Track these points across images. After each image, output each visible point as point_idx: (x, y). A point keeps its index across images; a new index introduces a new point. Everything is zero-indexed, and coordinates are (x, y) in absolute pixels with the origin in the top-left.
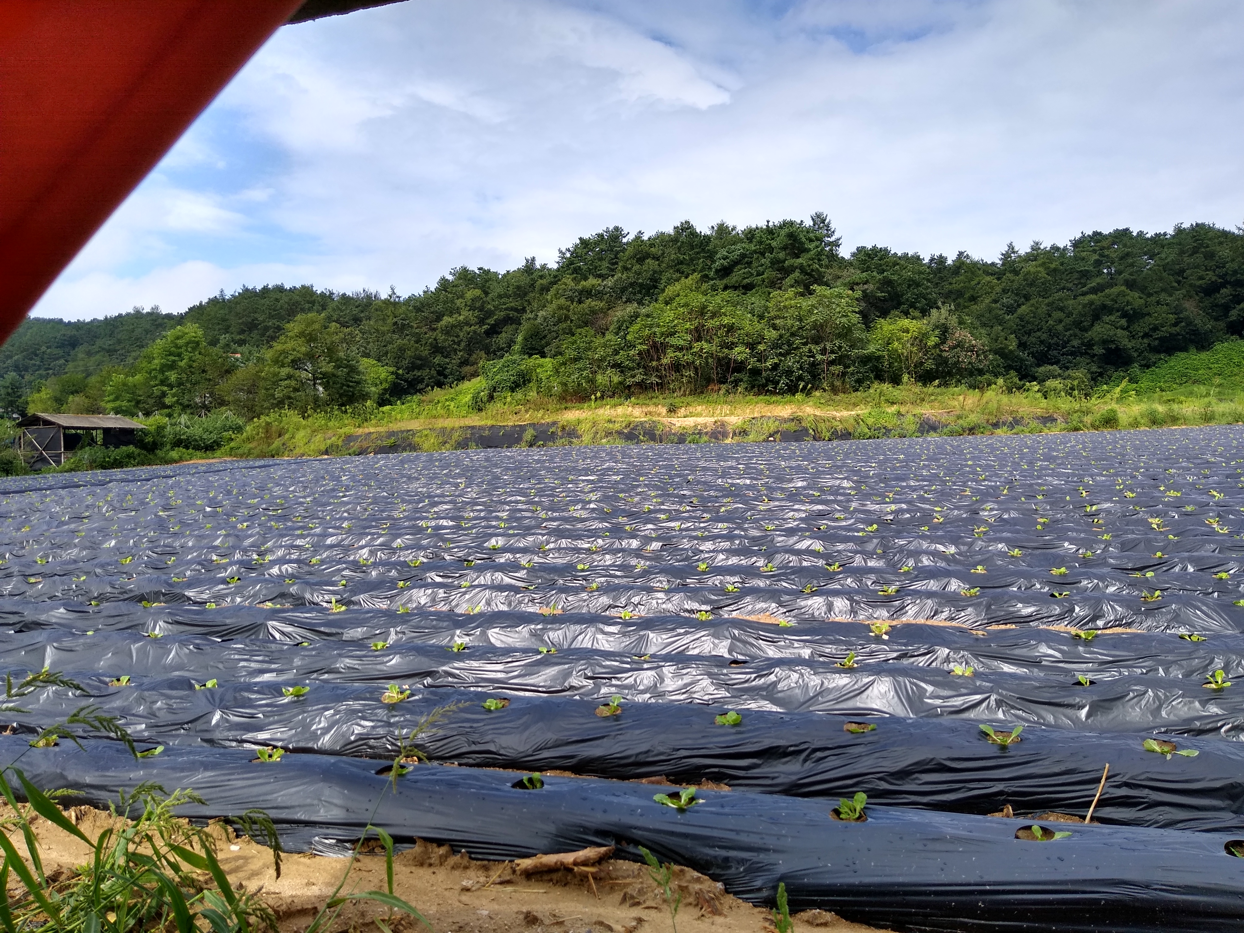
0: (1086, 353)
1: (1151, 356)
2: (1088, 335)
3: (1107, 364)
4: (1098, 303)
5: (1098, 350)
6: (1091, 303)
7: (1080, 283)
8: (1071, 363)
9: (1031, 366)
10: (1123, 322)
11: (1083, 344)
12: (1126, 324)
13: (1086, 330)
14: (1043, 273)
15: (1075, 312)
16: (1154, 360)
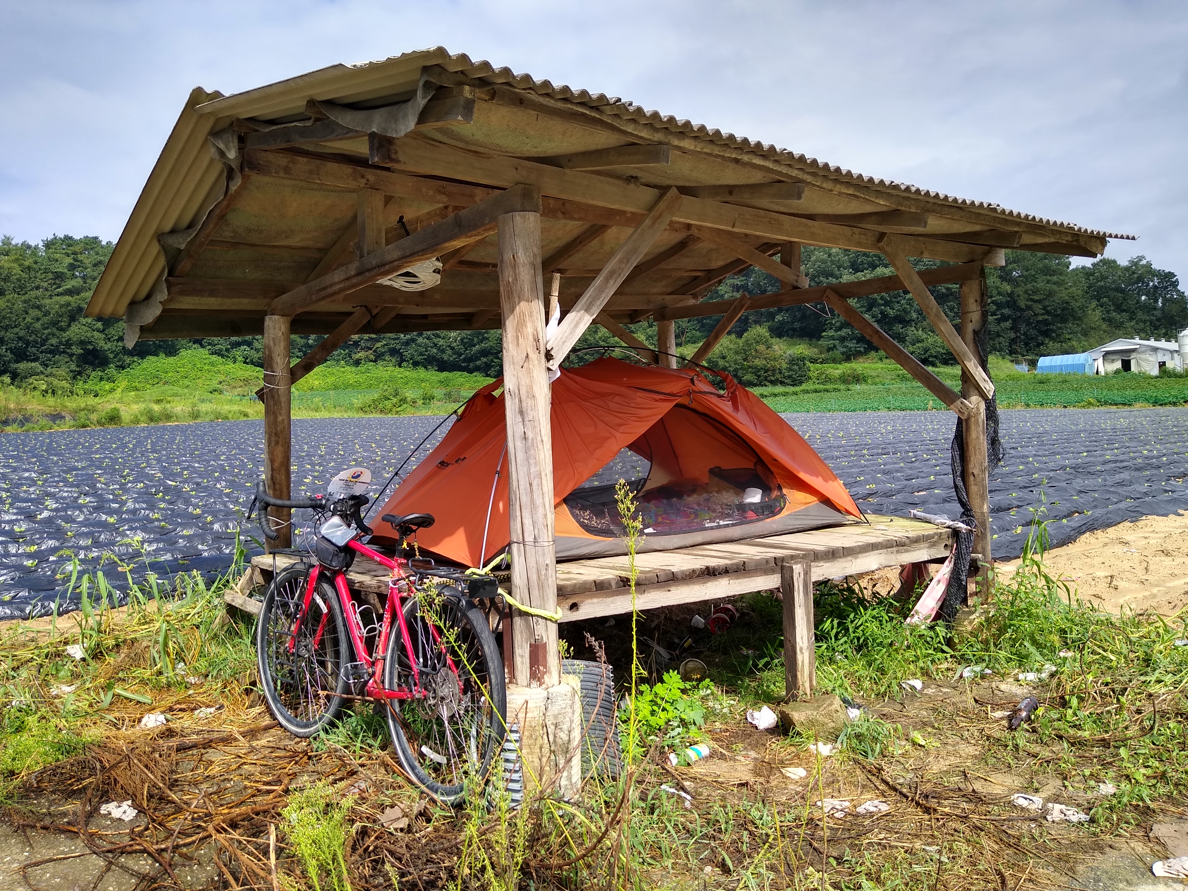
0: (64, 352)
1: (126, 357)
2: (66, 335)
3: (86, 363)
4: (74, 305)
5: (77, 350)
6: (68, 304)
7: (55, 284)
8: (50, 360)
9: (10, 362)
10: (99, 325)
11: (61, 343)
12: (101, 327)
13: (63, 330)
14: (17, 270)
15: (53, 312)
16: (128, 362)
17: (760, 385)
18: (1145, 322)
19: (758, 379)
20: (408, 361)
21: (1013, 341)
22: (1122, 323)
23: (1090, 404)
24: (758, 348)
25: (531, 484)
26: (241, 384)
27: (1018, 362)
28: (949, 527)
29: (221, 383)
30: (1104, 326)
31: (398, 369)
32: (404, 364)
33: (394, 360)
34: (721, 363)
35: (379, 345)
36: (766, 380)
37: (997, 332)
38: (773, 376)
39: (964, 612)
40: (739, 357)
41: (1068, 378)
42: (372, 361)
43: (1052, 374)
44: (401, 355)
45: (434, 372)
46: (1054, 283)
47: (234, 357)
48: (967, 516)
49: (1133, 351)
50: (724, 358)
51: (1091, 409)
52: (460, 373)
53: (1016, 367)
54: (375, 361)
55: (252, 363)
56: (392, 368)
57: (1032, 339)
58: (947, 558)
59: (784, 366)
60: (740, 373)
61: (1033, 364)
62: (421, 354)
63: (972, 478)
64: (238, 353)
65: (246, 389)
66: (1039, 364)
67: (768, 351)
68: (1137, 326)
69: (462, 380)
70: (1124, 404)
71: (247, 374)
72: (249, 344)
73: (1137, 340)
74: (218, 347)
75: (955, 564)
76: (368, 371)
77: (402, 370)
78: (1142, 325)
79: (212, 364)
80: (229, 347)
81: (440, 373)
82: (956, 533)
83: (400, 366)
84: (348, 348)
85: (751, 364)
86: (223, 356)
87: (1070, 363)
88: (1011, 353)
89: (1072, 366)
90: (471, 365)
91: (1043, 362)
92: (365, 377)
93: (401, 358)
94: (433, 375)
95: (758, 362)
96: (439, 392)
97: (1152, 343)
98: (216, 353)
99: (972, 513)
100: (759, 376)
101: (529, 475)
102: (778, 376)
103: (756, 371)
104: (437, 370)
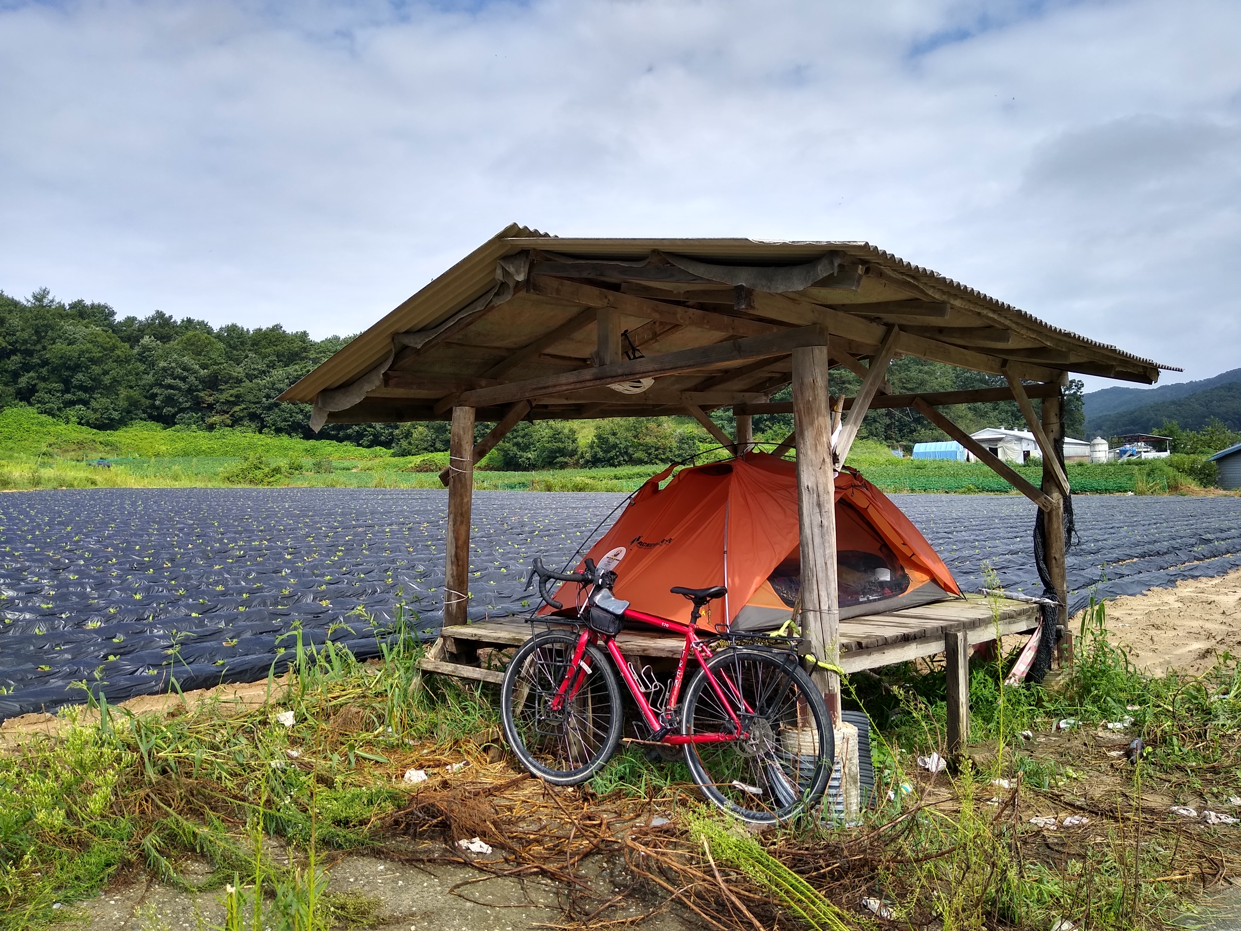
17: (651, 463)
18: (1007, 412)
19: (648, 457)
20: (269, 427)
21: (888, 427)
22: (986, 413)
23: (969, 489)
24: (649, 425)
25: (826, 564)
26: (75, 447)
27: (894, 448)
28: (1035, 603)
29: (50, 445)
30: (970, 415)
31: (258, 435)
32: (265, 430)
33: (253, 426)
34: (612, 439)
35: (237, 408)
36: (656, 458)
37: (874, 418)
38: (664, 454)
39: (1051, 675)
40: (629, 435)
41: (942, 464)
42: (228, 426)
43: (927, 460)
44: (262, 420)
45: (299, 440)
46: (926, 373)
47: (67, 417)
48: (1051, 593)
49: (1000, 440)
50: (614, 434)
51: (972, 495)
52: (328, 442)
53: (892, 452)
54: (232, 426)
55: (88, 424)
56: (252, 435)
57: (905, 425)
58: (1035, 629)
59: (675, 444)
60: (630, 451)
61: (908, 450)
62: (285, 420)
63: (1054, 561)
64: (71, 412)
65: (81, 453)
66: (915, 450)
67: (659, 429)
68: (1000, 416)
69: (331, 449)
70: (1001, 491)
71: (81, 437)
72: (85, 403)
73: (1003, 430)
74: (48, 406)
75: (1043, 633)
76: (223, 436)
77: (263, 436)
78: (1004, 415)
79: (41, 424)
80: (62, 405)
81: (305, 442)
82: (1043, 608)
83: (260, 433)
84: (201, 410)
85: (641, 441)
86: (54, 416)
87: (943, 449)
88: (887, 438)
89: (946, 453)
90: (341, 433)
91: (919, 448)
92: (220, 443)
93: (262, 423)
94: (297, 444)
95: (649, 440)
96: (307, 461)
97: (1016, 432)
98: (45, 412)
99: (1055, 591)
100: (650, 454)
101: (824, 556)
102: (669, 454)
103: (647, 448)
104: (303, 438)
